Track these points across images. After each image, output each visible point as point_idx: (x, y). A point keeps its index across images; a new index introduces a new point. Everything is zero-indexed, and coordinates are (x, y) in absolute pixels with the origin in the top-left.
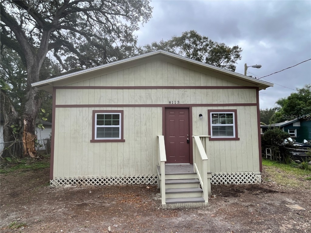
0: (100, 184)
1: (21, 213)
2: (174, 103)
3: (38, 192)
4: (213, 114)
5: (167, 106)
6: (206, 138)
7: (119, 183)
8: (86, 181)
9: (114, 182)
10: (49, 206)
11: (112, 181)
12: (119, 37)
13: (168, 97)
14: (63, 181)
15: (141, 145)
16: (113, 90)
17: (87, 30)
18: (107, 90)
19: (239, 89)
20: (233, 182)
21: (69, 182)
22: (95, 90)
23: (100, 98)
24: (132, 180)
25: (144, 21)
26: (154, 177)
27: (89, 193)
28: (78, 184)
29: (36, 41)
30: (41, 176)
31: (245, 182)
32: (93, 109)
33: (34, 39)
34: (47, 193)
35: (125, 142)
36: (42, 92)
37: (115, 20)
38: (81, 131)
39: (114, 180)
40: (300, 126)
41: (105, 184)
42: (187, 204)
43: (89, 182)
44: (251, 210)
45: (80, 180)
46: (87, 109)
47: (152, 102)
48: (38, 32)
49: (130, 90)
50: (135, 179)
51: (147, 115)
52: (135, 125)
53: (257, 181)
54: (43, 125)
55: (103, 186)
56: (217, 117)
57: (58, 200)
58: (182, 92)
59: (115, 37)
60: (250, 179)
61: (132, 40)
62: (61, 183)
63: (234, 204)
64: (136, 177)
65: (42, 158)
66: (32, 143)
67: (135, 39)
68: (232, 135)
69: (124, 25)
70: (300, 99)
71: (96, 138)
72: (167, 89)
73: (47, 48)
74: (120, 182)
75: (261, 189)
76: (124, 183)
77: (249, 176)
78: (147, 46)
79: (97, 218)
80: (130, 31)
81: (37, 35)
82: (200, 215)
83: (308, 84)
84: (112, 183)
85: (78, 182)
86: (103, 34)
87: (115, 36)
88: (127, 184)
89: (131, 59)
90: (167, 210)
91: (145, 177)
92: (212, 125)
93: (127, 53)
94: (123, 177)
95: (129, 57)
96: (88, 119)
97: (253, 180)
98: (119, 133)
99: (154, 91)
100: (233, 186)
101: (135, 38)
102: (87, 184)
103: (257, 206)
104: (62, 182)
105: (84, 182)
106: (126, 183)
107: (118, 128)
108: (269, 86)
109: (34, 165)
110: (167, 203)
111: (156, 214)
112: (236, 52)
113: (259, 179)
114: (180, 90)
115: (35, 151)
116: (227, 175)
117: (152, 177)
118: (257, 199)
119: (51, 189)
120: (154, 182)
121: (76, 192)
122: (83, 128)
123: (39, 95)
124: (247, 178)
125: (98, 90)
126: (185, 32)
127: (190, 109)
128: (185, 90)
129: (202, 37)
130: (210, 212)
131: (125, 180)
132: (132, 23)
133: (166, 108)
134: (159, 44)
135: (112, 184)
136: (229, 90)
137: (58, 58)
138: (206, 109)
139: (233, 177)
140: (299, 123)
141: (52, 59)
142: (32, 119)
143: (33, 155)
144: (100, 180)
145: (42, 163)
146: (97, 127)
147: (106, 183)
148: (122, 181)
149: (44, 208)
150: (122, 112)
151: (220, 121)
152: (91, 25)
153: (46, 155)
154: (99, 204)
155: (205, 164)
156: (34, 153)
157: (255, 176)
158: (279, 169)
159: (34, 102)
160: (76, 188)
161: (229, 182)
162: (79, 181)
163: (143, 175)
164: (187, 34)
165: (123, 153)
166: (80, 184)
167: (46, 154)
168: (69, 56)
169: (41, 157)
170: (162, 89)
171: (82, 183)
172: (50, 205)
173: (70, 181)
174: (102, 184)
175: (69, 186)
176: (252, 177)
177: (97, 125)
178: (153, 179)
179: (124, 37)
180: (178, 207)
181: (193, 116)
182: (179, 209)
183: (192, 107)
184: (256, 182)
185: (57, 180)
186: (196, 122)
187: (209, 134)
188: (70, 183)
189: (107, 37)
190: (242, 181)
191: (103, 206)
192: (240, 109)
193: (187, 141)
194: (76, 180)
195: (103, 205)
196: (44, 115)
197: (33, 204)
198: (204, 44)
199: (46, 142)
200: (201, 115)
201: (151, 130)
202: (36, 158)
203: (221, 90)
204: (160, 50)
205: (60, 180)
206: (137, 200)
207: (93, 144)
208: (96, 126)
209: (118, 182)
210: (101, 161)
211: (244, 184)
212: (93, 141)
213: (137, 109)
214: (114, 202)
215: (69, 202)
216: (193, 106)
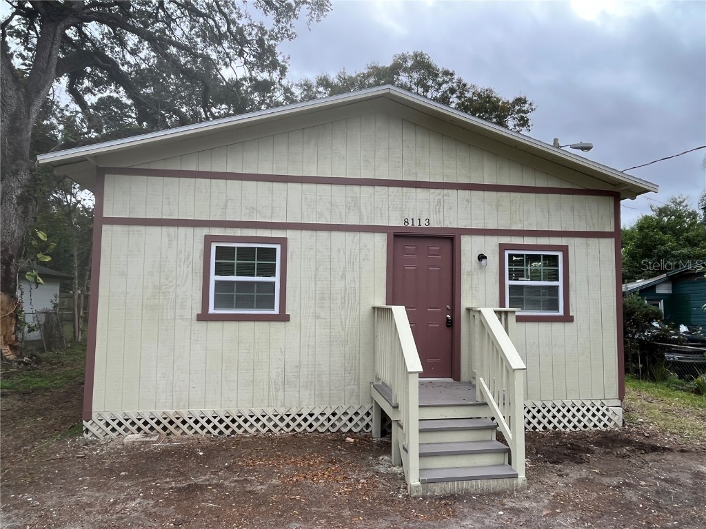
0: (221, 433)
1: (24, 516)
2: (416, 225)
3: (52, 453)
4: (511, 256)
5: (397, 231)
6: (509, 315)
7: (273, 429)
8: (184, 422)
9: (258, 425)
10: (97, 495)
11: (254, 423)
12: (241, 54)
13: (401, 208)
14: (120, 424)
15: (332, 330)
16: (260, 184)
17: (157, 31)
18: (245, 183)
19: (574, 196)
20: (557, 425)
21: (136, 427)
22: (214, 181)
23: (227, 202)
24: (305, 420)
25: (312, 17)
26: (362, 413)
27: (198, 457)
28: (162, 431)
29: (15, 52)
30: (45, 409)
31: (585, 426)
32: (206, 231)
33: (9, 45)
34: (78, 457)
35: (289, 321)
36: (38, 185)
37: (234, 9)
38: (170, 290)
39: (258, 420)
40: (671, 292)
41: (233, 432)
42: (474, 482)
43: (191, 428)
44: (631, 495)
45: (168, 420)
46: (190, 230)
47: (361, 218)
48: (21, 27)
49: (306, 186)
50: (314, 417)
51: (348, 254)
52: (315, 278)
53: (613, 423)
54: (41, 275)
55: (228, 436)
56: (520, 263)
57: (119, 478)
58: (437, 198)
59: (231, 54)
60: (597, 418)
61: (274, 65)
62: (113, 430)
63: (581, 481)
64: (317, 413)
65: (38, 361)
66: (8, 319)
67: (283, 64)
68: (557, 309)
69: (255, 24)
70: (663, 229)
71: (212, 310)
72: (400, 188)
73: (53, 70)
74: (275, 426)
75: (628, 442)
76: (285, 429)
77: (593, 410)
78: (305, 85)
79: (247, 524)
80: (272, 42)
81: (18, 34)
82: (514, 511)
83: (677, 197)
84: (254, 429)
85: (162, 426)
86: (200, 45)
87: (231, 52)
88: (294, 430)
89: (265, 113)
90: (424, 499)
91: (339, 413)
92: (508, 283)
93: (256, 97)
94: (282, 412)
95: (260, 109)
96: (191, 259)
97: (605, 420)
98: (274, 297)
99: (366, 191)
100: (558, 435)
101: (283, 61)
102: (187, 431)
103: (642, 486)
104: (117, 427)
105: (178, 427)
106: (291, 429)
107: (273, 284)
108: (647, 191)
109: (16, 379)
110: (423, 482)
111: (401, 512)
112: (519, 111)
113: (617, 417)
114: (432, 191)
115: (18, 344)
116: (541, 409)
117: (357, 414)
118: (634, 468)
119: (86, 445)
120: (362, 425)
121: (162, 454)
122: (178, 282)
123: (32, 192)
124: (589, 415)
125: (221, 182)
126: (401, 54)
127: (456, 239)
128: (446, 191)
129: (441, 70)
130: (534, 504)
131: (287, 420)
132: (278, 21)
133: (396, 236)
134: (336, 80)
135: (252, 431)
136: (551, 196)
137: (79, 99)
138: (494, 242)
139: (556, 414)
140: (670, 285)
141: (58, 102)
142: (11, 257)
143: (10, 353)
144: (221, 421)
145: (40, 376)
146: (216, 281)
147: (236, 430)
148: (279, 423)
149: (85, 499)
150: (283, 242)
151: (527, 274)
152: (169, 19)
153: (44, 355)
154: (235, 487)
155: (519, 380)
156: (13, 348)
157: (607, 410)
158: (644, 394)
159: (16, 210)
160: (157, 442)
161: (547, 425)
162: (165, 423)
163: (334, 407)
164: (405, 59)
165: (283, 350)
166: (168, 431)
167: (44, 351)
168: (105, 95)
169: (34, 358)
170: (386, 188)
171: (171, 428)
172: (98, 491)
173: (140, 424)
174: (227, 432)
175: (138, 436)
176: (601, 412)
177: (216, 274)
178: (359, 417)
179: (254, 56)
180: (450, 491)
181: (463, 259)
182: (453, 497)
183: (462, 236)
184: (611, 425)
185: (104, 421)
186: (470, 274)
187: (502, 304)
188: (139, 429)
189: (210, 53)
190: (577, 424)
191: (250, 492)
192: (574, 244)
193: (447, 322)
194: (155, 420)
195: (248, 489)
196: (43, 248)
197: (49, 487)
198: (445, 86)
199: (42, 318)
200: (481, 257)
201: (357, 292)
202: (20, 363)
203: (532, 196)
204: (388, 86)
205: (110, 422)
206: (337, 473)
207: (203, 324)
208: (214, 278)
209: (270, 425)
210: (223, 372)
211: (583, 429)
212: (204, 317)
213: (323, 235)
214: (274, 481)
215: (150, 481)
216: (464, 234)
